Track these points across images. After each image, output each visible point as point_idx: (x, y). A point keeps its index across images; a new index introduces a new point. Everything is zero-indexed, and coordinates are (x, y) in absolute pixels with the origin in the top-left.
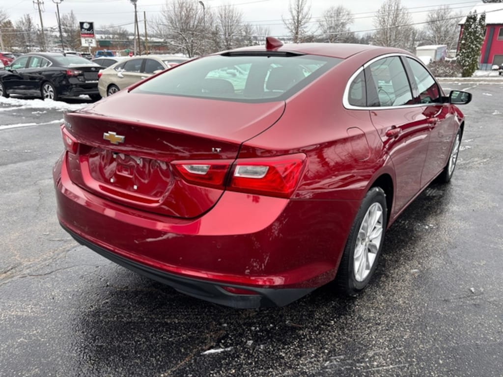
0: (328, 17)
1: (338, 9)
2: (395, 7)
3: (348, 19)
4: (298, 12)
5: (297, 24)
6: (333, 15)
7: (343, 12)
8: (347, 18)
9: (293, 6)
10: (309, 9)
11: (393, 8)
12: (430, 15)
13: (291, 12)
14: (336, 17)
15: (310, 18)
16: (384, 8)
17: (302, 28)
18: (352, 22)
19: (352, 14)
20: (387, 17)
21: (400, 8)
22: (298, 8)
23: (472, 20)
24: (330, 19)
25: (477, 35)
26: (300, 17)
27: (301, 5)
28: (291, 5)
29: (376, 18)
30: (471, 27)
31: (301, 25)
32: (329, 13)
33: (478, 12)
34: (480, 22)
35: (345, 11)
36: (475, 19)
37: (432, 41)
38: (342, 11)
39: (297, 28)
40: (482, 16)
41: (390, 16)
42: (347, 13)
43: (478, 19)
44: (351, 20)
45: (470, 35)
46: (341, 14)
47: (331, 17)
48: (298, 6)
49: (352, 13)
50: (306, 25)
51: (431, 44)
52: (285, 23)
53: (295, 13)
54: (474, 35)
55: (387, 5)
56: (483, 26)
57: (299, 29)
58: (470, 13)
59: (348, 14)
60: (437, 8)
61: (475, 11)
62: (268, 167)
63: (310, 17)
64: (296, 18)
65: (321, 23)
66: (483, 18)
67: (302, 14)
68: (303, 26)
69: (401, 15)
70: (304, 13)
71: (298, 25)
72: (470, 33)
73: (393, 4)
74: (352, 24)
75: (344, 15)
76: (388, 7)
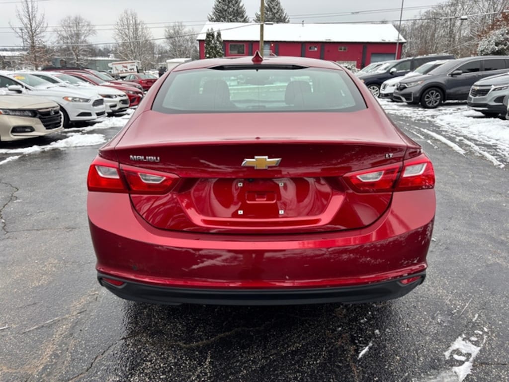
0: (66, 26)
1: (76, 18)
2: (133, 21)
3: (90, 30)
4: (30, 20)
5: (31, 33)
6: (71, 25)
7: (82, 22)
8: (88, 29)
9: (22, 13)
10: (43, 18)
11: (131, 22)
12: (167, 30)
13: (21, 19)
14: (75, 27)
15: (47, 27)
16: (122, 20)
17: (38, 37)
18: (94, 33)
19: (93, 25)
20: (127, 30)
21: (138, 22)
22: (29, 16)
23: (211, 37)
24: (69, 29)
25: (218, 49)
26: (34, 25)
27: (32, 12)
28: (18, 11)
29: (117, 30)
30: (211, 42)
31: (37, 34)
32: (66, 23)
33: (214, 30)
34: (218, 38)
35: (83, 21)
36: (213, 35)
37: (174, 55)
38: (80, 21)
39: (32, 37)
40: (218, 33)
41: (130, 30)
42: (87, 23)
43: (215, 36)
44: (92, 31)
45: (212, 50)
46: (80, 24)
47: (70, 27)
48: (28, 12)
49: (92, 23)
50: (42, 34)
51: (173, 58)
52: (16, 32)
53: (26, 21)
54: (215, 50)
55: (124, 18)
56: (220, 42)
57: (35, 39)
58: (208, 30)
59: (88, 25)
60: (172, 25)
61: (212, 29)
62: (425, 165)
63: (45, 25)
64: (29, 26)
65: (59, 33)
66: (219, 35)
67: (36, 23)
68: (39, 36)
69: (140, 30)
70: (37, 22)
71: (33, 34)
72: (212, 48)
73: (131, 18)
74: (94, 34)
75: (84, 26)
76: (126, 20)
